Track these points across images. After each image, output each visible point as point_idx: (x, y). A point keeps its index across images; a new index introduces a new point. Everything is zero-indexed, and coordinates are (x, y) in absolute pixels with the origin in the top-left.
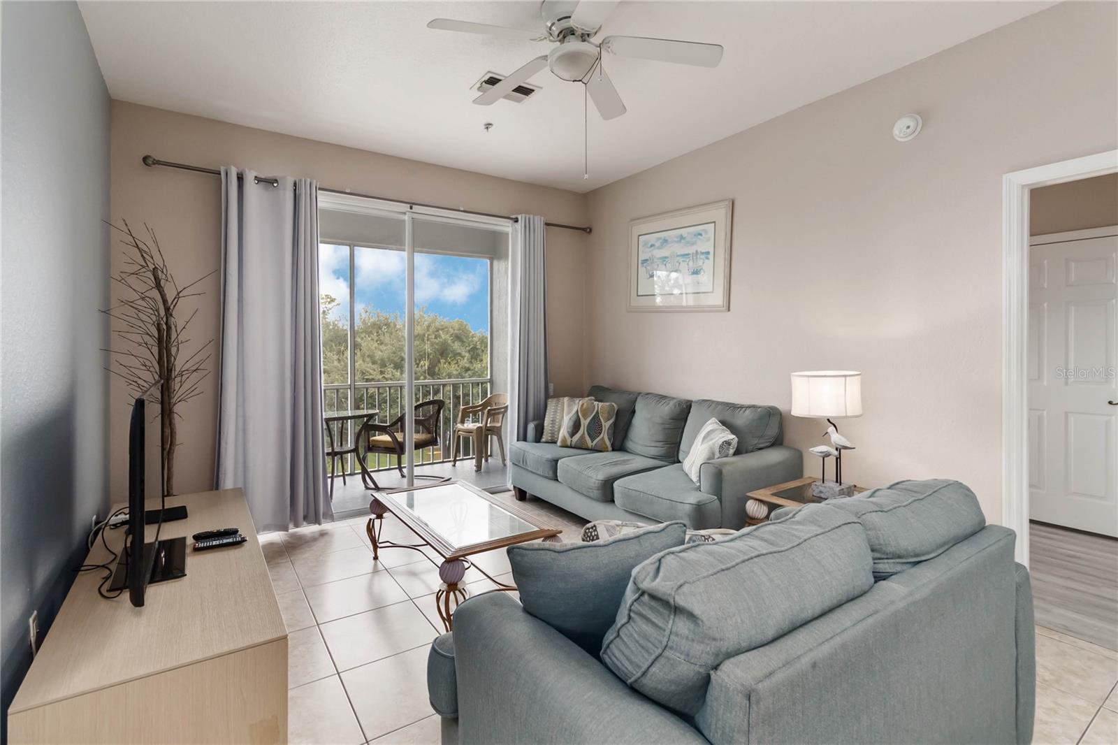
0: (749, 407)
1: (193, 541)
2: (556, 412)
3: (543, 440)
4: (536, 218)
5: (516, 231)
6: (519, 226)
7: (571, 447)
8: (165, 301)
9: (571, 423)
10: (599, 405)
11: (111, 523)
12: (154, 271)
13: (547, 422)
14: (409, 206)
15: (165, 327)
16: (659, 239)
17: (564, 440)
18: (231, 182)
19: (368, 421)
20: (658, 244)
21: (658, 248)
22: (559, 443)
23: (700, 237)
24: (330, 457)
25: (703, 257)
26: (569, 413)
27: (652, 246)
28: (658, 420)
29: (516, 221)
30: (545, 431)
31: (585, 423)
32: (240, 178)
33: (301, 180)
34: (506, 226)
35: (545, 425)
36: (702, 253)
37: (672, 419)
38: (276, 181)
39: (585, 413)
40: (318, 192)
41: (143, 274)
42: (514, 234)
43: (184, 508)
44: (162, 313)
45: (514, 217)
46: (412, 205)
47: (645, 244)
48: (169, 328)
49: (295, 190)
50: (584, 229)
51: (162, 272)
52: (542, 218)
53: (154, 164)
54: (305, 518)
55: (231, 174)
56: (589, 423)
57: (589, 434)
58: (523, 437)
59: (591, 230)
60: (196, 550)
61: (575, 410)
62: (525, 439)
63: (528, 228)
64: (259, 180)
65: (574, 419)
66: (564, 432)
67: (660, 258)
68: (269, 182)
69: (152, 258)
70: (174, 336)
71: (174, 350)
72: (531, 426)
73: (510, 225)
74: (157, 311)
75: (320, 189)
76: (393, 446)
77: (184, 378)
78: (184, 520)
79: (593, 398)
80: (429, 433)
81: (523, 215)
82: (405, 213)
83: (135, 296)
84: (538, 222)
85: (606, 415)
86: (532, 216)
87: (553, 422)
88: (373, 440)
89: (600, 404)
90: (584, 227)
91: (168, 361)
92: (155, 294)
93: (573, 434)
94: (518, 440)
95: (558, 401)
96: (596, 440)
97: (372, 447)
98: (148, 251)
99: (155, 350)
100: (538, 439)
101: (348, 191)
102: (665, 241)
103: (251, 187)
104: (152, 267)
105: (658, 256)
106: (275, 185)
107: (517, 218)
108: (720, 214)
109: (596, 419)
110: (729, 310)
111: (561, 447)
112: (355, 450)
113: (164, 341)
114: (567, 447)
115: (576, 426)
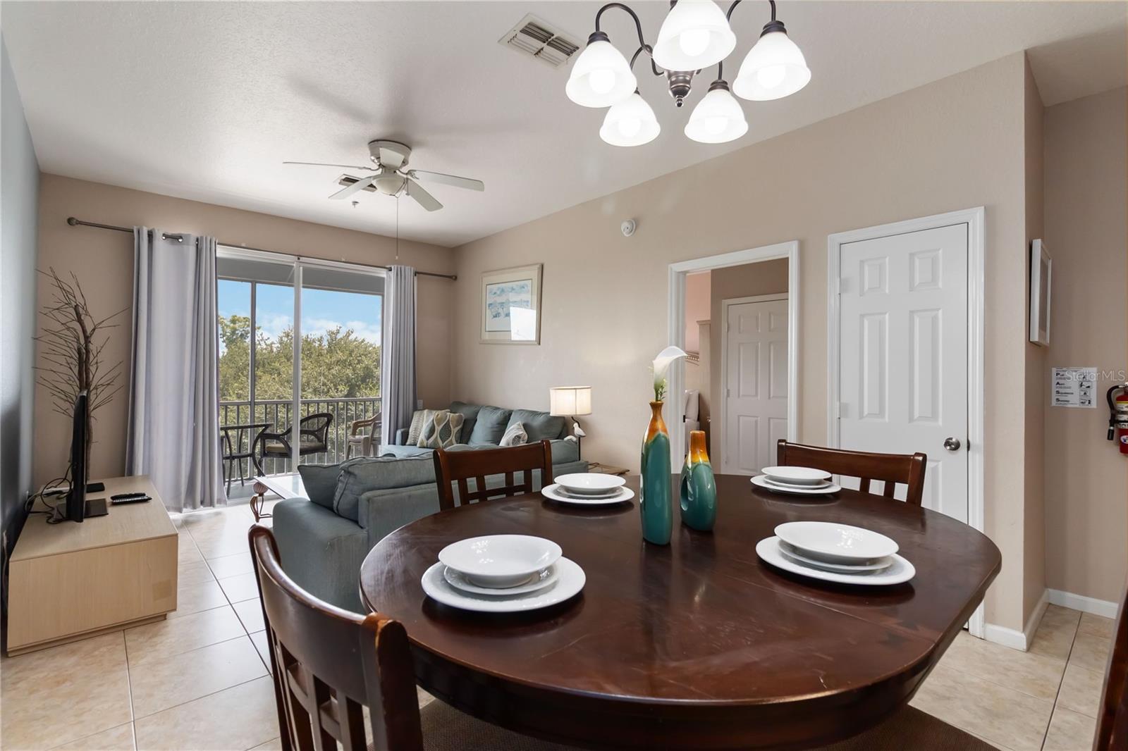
0: (544, 414)
1: (111, 500)
2: (418, 421)
3: (408, 443)
4: (407, 268)
5: (390, 277)
6: (392, 274)
7: (427, 448)
8: (84, 331)
9: (428, 430)
10: (450, 415)
11: (44, 493)
12: (76, 308)
13: (411, 430)
14: (297, 257)
15: (84, 351)
16: (499, 288)
17: (422, 443)
18: (142, 238)
19: (264, 430)
20: (498, 293)
21: (499, 295)
22: (418, 445)
23: (523, 289)
24: (229, 460)
25: (525, 304)
26: (427, 421)
27: (495, 293)
28: (489, 425)
29: (390, 270)
30: (409, 436)
31: (438, 429)
32: (151, 235)
33: (202, 237)
34: (383, 273)
35: (410, 431)
36: (525, 301)
37: (498, 424)
38: (181, 238)
39: (439, 421)
40: (218, 246)
41: (65, 310)
42: (389, 278)
43: (102, 484)
44: (82, 341)
45: (388, 266)
46: (299, 257)
47: (490, 292)
48: (88, 351)
49: (197, 245)
50: (450, 277)
51: (83, 309)
52: (412, 269)
53: (77, 224)
54: (202, 503)
55: (142, 233)
56: (442, 429)
57: (441, 437)
58: (392, 441)
59: (456, 278)
60: (114, 504)
61: (432, 419)
62: (394, 444)
63: (399, 275)
64: (167, 236)
65: (430, 426)
66: (422, 436)
67: (499, 303)
68: (174, 238)
69: (75, 297)
70: (91, 357)
71: (93, 369)
72: (399, 433)
73: (385, 272)
74: (78, 340)
75: (218, 244)
76: (285, 451)
77: (99, 391)
78: (102, 492)
79: (449, 410)
80: (320, 442)
81: (396, 266)
82: (294, 263)
83: (61, 327)
84: (409, 271)
85: (455, 423)
86: (403, 267)
87: (416, 429)
88: (269, 447)
89: (452, 414)
90: (452, 274)
91: (87, 377)
92: (77, 326)
93: (428, 438)
94: (389, 444)
95: (421, 413)
96: (446, 442)
97: (266, 453)
98: (71, 291)
99: (76, 370)
100: (404, 443)
101: (243, 245)
102: (503, 291)
103: (160, 243)
104: (74, 304)
105: (498, 302)
106: (180, 240)
107: (391, 268)
108: (534, 273)
109: (447, 426)
110: (539, 344)
111: (420, 447)
112: (252, 455)
113: (84, 360)
114: (424, 447)
115: (432, 431)
